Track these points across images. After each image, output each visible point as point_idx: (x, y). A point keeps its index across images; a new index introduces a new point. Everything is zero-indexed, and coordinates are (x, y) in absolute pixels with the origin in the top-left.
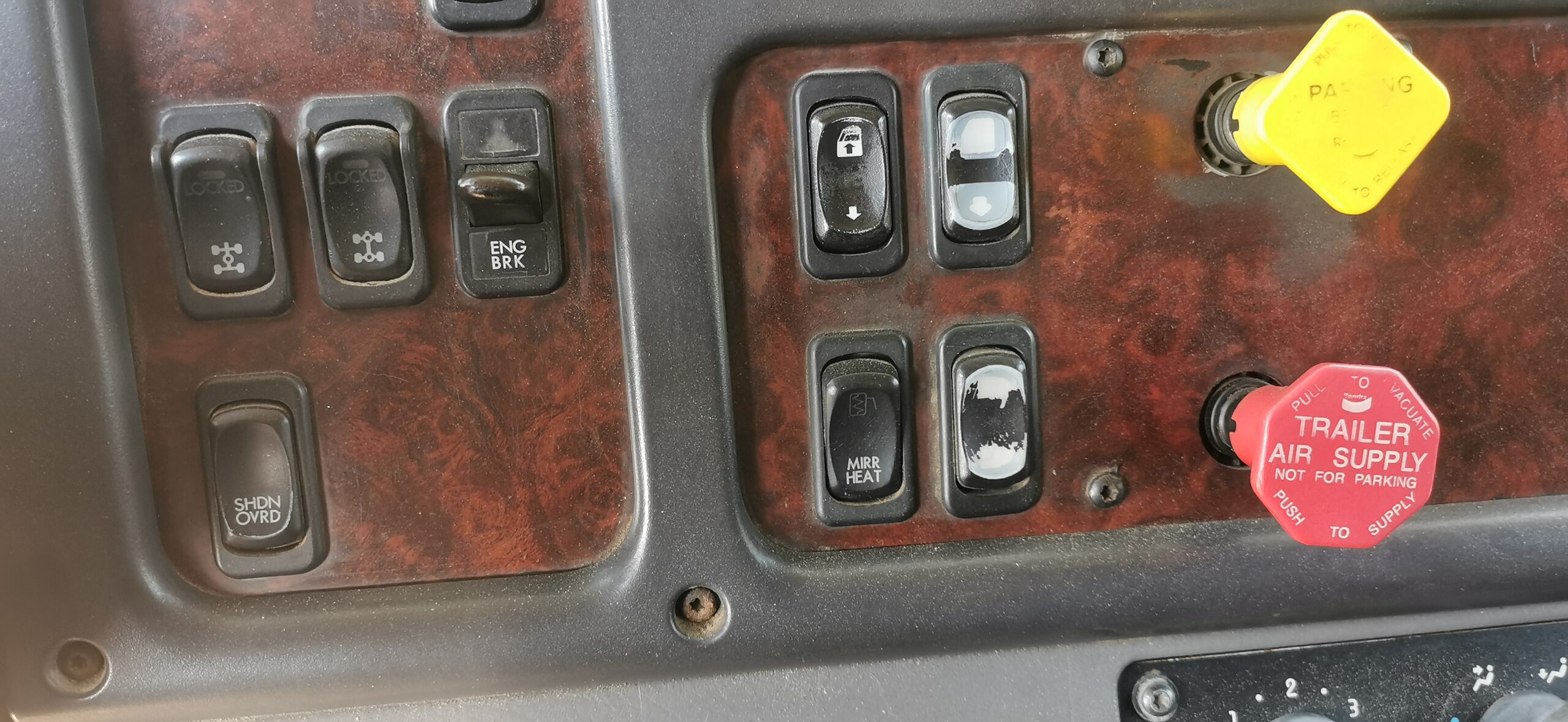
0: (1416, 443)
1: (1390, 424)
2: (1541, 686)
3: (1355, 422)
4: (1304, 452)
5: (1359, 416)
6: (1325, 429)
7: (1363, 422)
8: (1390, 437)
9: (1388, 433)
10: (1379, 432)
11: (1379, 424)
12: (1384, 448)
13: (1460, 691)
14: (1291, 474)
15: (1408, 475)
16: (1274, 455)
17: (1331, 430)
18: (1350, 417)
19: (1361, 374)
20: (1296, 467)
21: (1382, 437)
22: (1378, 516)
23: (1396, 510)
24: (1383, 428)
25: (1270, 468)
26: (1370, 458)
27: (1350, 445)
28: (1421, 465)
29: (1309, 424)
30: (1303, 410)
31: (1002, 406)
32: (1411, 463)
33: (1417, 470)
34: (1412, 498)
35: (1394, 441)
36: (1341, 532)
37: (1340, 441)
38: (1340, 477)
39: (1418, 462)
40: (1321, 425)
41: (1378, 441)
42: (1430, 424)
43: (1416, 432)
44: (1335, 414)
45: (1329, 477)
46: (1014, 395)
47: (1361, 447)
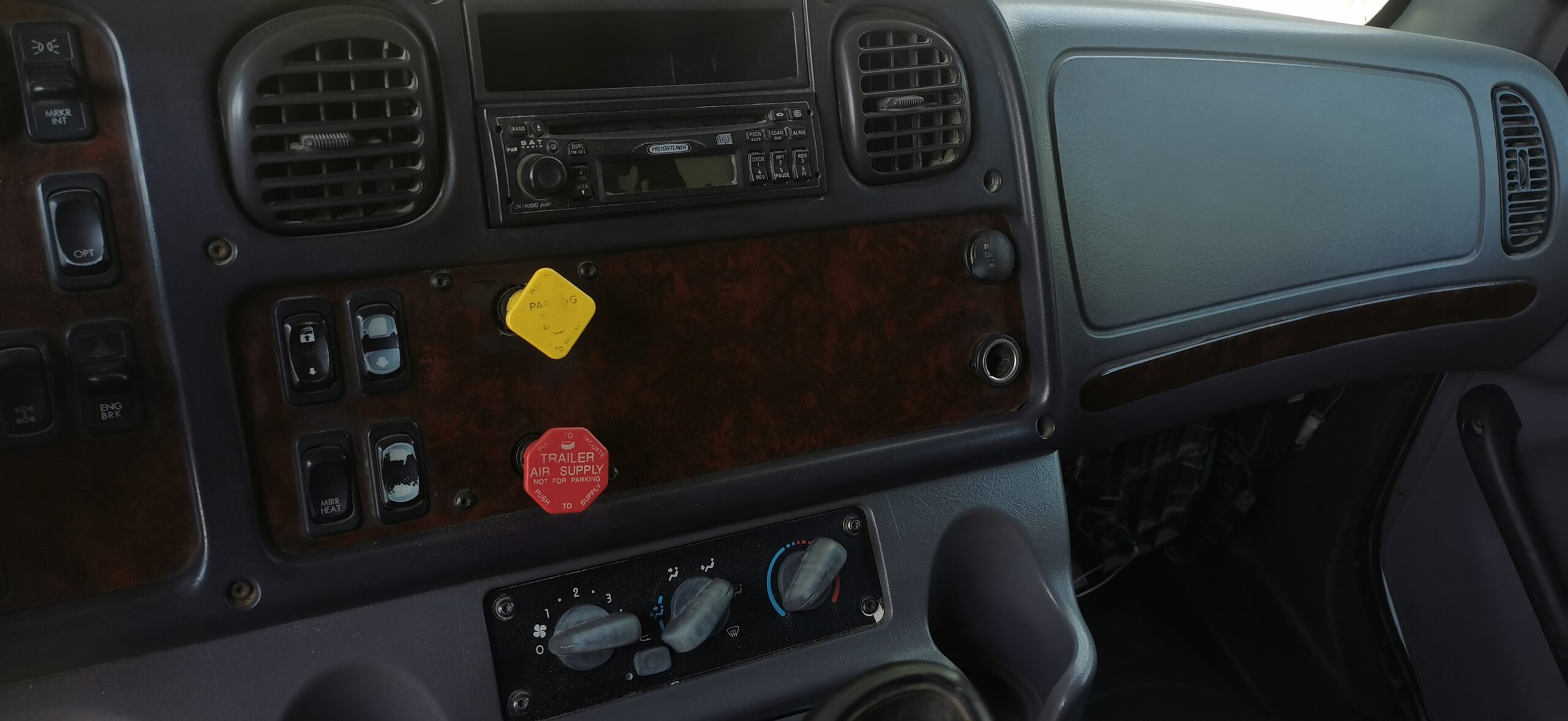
0: (598, 460)
1: (584, 453)
2: (703, 574)
3: (568, 454)
4: (545, 470)
5: (570, 451)
6: (555, 459)
7: (572, 454)
8: (585, 459)
9: (584, 457)
10: (580, 458)
11: (580, 454)
12: (583, 465)
13: (662, 582)
14: (541, 482)
15: (596, 475)
16: (532, 473)
17: (558, 459)
18: (565, 452)
19: (568, 432)
20: (543, 478)
21: (581, 460)
22: (584, 496)
23: (592, 492)
24: (581, 455)
25: (531, 480)
26: (577, 469)
27: (567, 464)
28: (601, 470)
29: (547, 457)
30: (544, 451)
31: (404, 464)
32: (596, 470)
33: (600, 473)
34: (599, 486)
35: (587, 461)
36: (568, 506)
37: (562, 463)
38: (564, 480)
39: (600, 469)
40: (552, 457)
41: (580, 461)
42: (603, 451)
43: (597, 456)
44: (559, 451)
45: (559, 481)
46: (409, 457)
47: (572, 465)
